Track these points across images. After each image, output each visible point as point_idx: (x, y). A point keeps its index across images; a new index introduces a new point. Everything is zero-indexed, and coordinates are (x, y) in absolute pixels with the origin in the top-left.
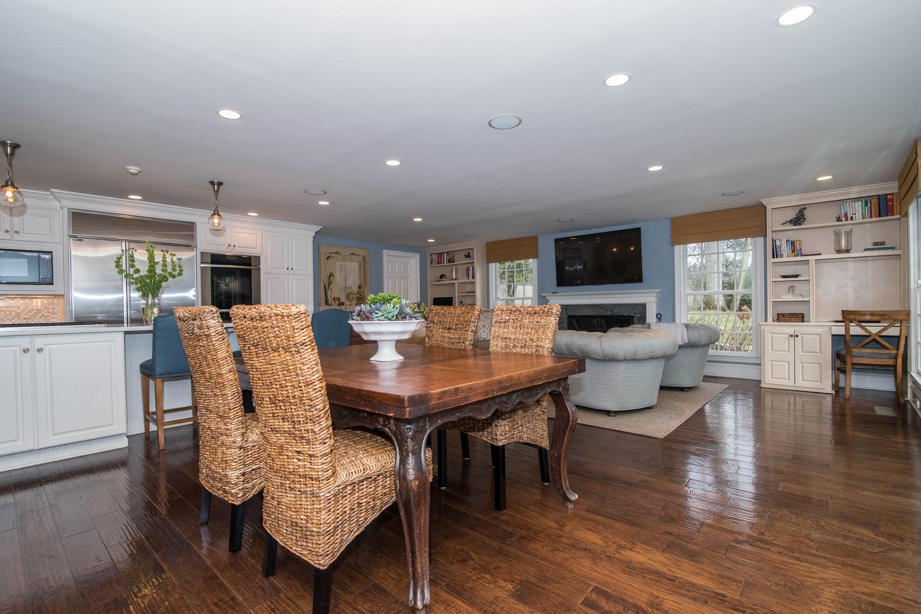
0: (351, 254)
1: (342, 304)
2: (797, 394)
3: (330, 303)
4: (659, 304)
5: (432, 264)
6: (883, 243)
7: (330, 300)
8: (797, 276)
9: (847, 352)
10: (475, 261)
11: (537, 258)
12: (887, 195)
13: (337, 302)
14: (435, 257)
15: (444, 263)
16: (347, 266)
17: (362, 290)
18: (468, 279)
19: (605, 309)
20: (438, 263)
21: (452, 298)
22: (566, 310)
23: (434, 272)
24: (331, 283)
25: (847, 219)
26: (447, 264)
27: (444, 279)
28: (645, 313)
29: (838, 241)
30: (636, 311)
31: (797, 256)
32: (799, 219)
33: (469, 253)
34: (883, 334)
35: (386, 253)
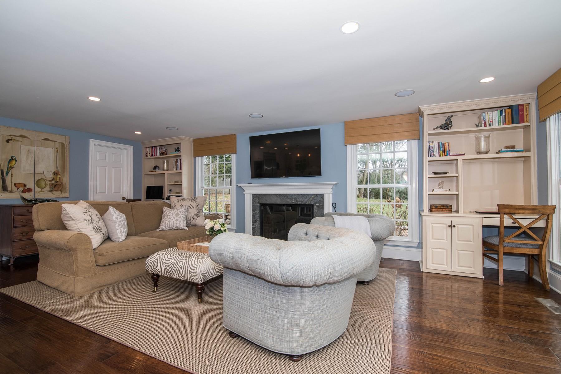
0: (43, 140)
1: (29, 190)
2: (454, 278)
3: (9, 189)
4: (334, 195)
5: (147, 156)
6: (514, 147)
7: (9, 185)
8: (446, 173)
9: (500, 242)
10: (182, 154)
11: (236, 154)
12: (518, 105)
13: (22, 189)
14: (149, 150)
15: (157, 156)
16: (37, 152)
17: (58, 176)
18: (177, 170)
19: (290, 199)
20: (152, 155)
21: (163, 186)
22: (259, 199)
23: (148, 164)
24: (12, 168)
25: (486, 126)
26: (160, 156)
27: (157, 170)
28: (323, 202)
29: (479, 145)
30: (316, 201)
31: (446, 156)
32: (447, 125)
33: (178, 148)
34: (534, 226)
35: (92, 142)
